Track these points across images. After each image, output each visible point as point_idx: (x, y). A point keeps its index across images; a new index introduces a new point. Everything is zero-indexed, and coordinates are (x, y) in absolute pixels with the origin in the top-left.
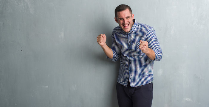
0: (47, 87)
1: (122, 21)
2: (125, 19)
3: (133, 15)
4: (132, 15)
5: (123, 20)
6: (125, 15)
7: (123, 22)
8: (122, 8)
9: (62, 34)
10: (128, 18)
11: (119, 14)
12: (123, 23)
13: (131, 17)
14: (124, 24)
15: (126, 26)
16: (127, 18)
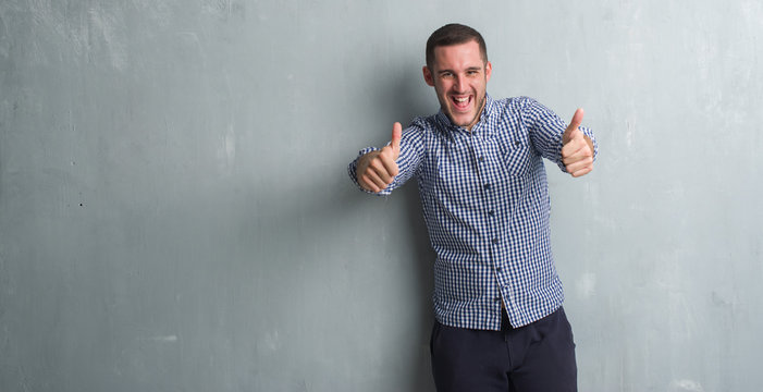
0: (173, 338)
1: (448, 83)
2: (462, 75)
3: (488, 67)
4: (485, 66)
5: (456, 76)
6: (461, 62)
7: (454, 85)
8: (455, 36)
9: (229, 146)
10: (473, 74)
11: (444, 54)
12: (452, 87)
13: (482, 71)
14: (455, 93)
15: (460, 100)
16: (471, 71)
